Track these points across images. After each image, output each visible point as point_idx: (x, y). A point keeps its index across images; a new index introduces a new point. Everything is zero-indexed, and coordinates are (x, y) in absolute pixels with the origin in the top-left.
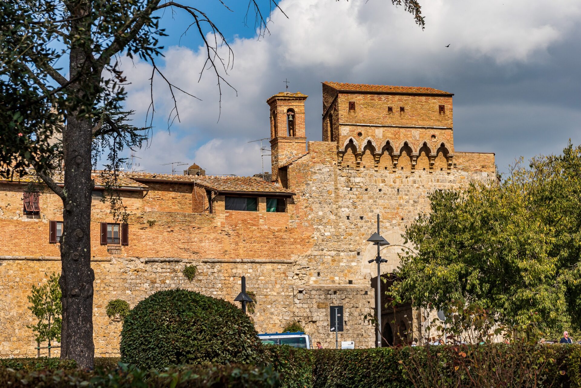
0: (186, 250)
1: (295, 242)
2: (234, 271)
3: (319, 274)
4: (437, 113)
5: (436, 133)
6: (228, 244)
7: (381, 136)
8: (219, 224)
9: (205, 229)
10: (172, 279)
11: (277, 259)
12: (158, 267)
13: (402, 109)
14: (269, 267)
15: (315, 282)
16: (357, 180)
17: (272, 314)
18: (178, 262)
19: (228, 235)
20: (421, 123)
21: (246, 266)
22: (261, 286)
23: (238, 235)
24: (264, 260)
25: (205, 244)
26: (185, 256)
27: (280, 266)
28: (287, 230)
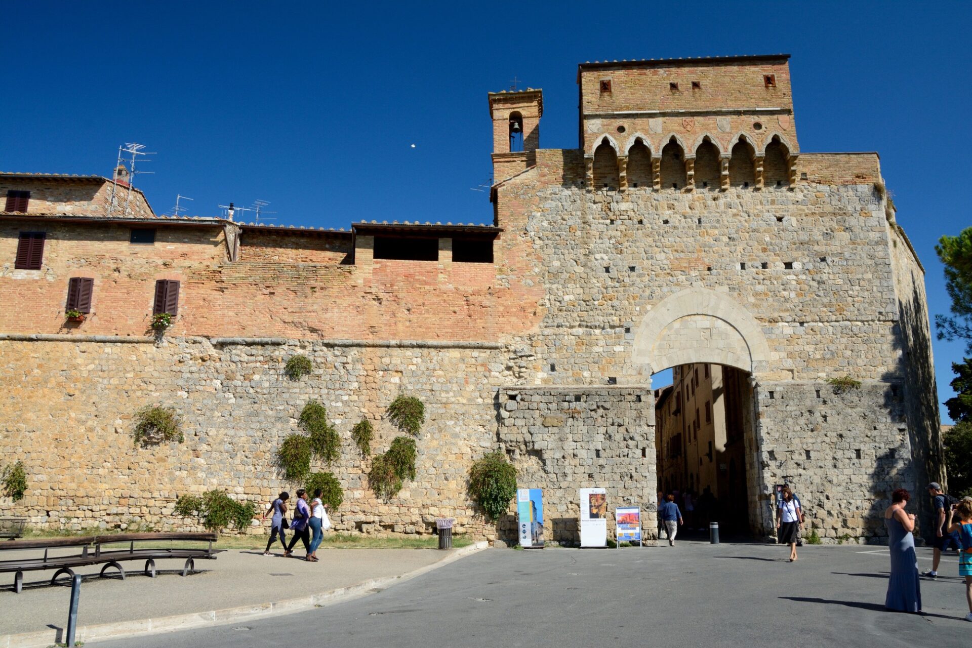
0: (295, 325)
1: (507, 312)
2: (386, 360)
3: (553, 368)
4: (761, 89)
5: (762, 119)
6: (375, 314)
7: (659, 130)
8: (360, 282)
9: (335, 291)
10: (265, 373)
11: (472, 342)
12: (240, 352)
13: (696, 85)
14: (455, 354)
15: (545, 381)
16: (624, 206)
17: (456, 436)
18: (278, 344)
19: (379, 300)
20: (732, 106)
21: (409, 353)
22: (436, 387)
23: (397, 300)
24: (444, 342)
25: (334, 315)
26: (293, 335)
27: (476, 353)
28: (490, 292)
